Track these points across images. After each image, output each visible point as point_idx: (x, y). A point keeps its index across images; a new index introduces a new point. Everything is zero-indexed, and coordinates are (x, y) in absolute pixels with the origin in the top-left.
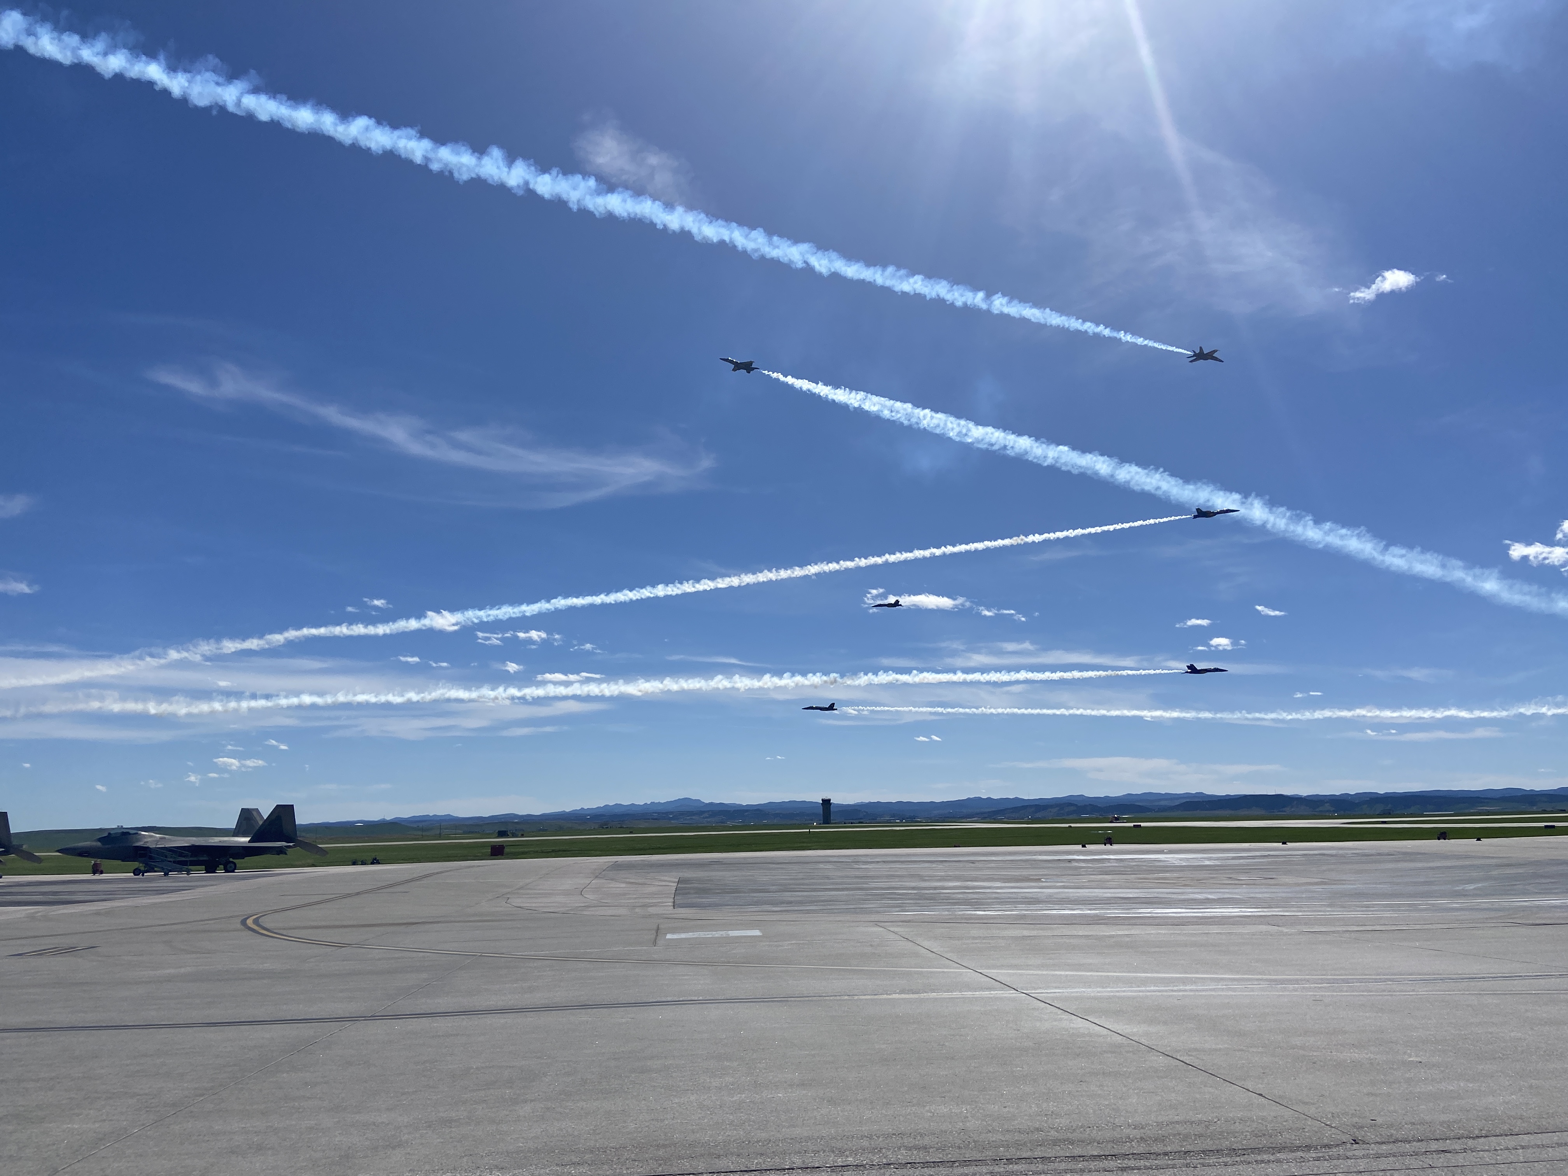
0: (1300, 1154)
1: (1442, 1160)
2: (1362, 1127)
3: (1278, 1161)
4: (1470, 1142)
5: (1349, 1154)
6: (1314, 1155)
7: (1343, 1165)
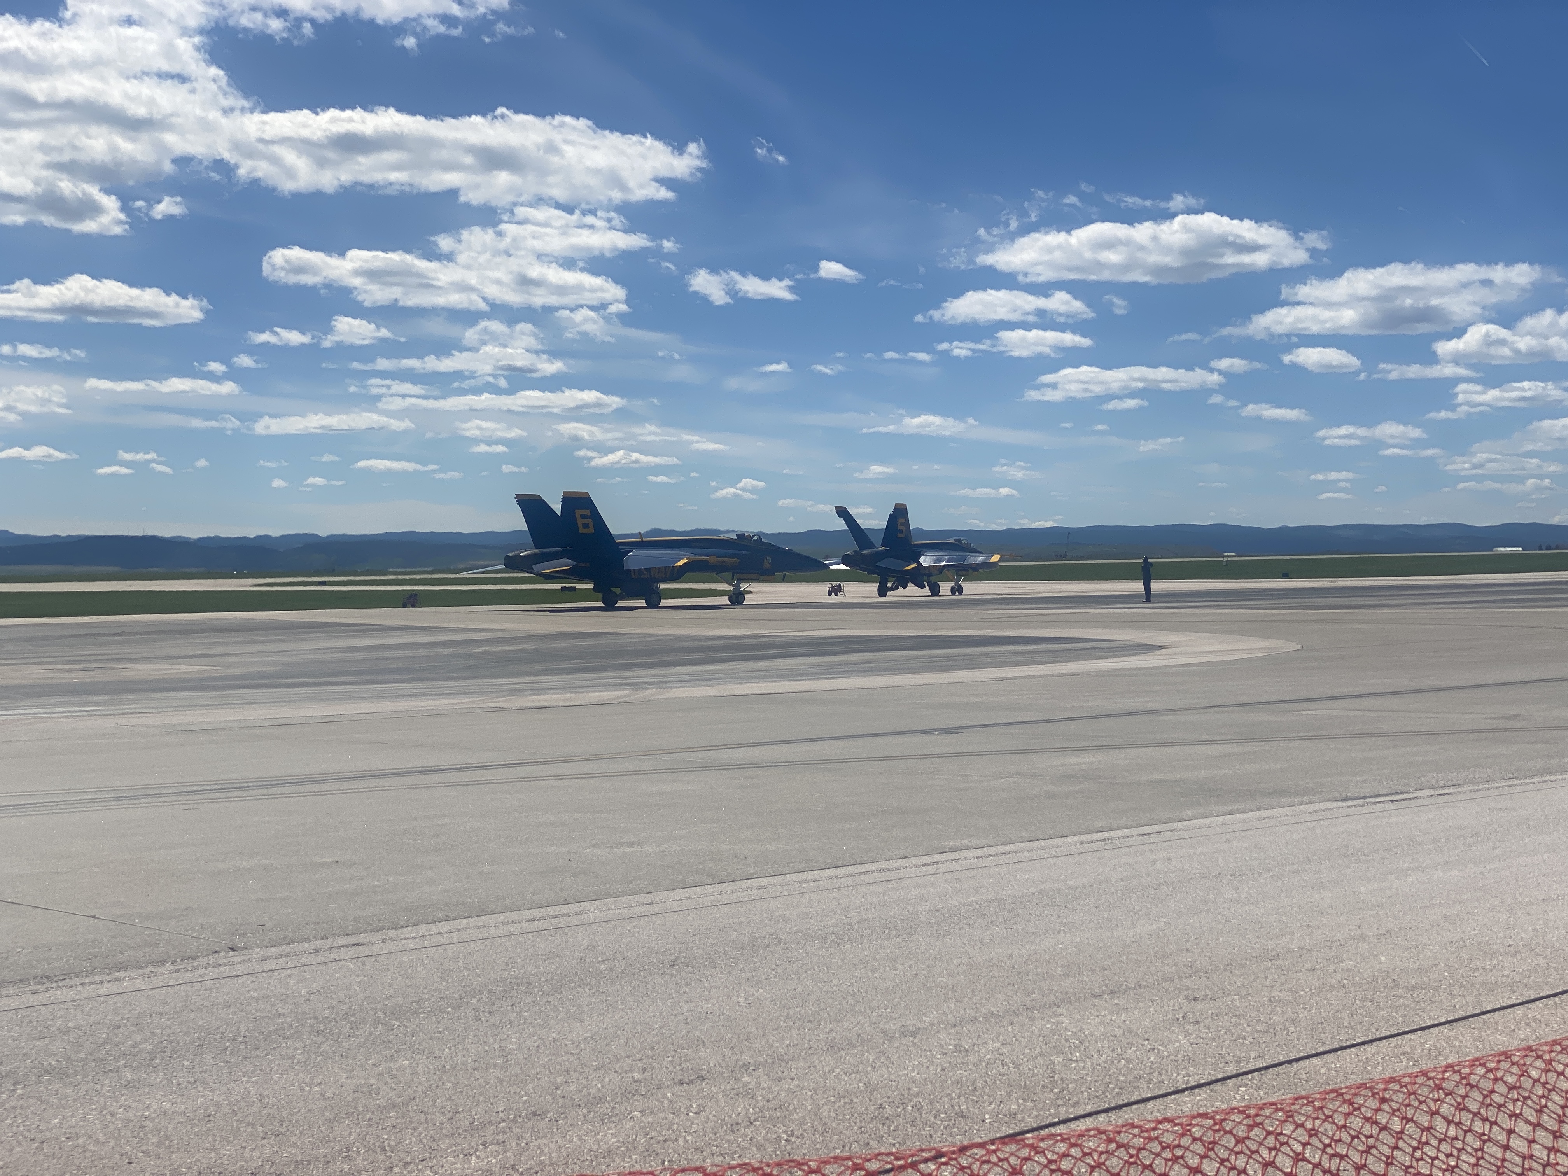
0: (150, 969)
1: (352, 952)
2: (245, 934)
3: (118, 979)
4: (392, 933)
5: (221, 962)
6: (171, 968)
7: (212, 973)
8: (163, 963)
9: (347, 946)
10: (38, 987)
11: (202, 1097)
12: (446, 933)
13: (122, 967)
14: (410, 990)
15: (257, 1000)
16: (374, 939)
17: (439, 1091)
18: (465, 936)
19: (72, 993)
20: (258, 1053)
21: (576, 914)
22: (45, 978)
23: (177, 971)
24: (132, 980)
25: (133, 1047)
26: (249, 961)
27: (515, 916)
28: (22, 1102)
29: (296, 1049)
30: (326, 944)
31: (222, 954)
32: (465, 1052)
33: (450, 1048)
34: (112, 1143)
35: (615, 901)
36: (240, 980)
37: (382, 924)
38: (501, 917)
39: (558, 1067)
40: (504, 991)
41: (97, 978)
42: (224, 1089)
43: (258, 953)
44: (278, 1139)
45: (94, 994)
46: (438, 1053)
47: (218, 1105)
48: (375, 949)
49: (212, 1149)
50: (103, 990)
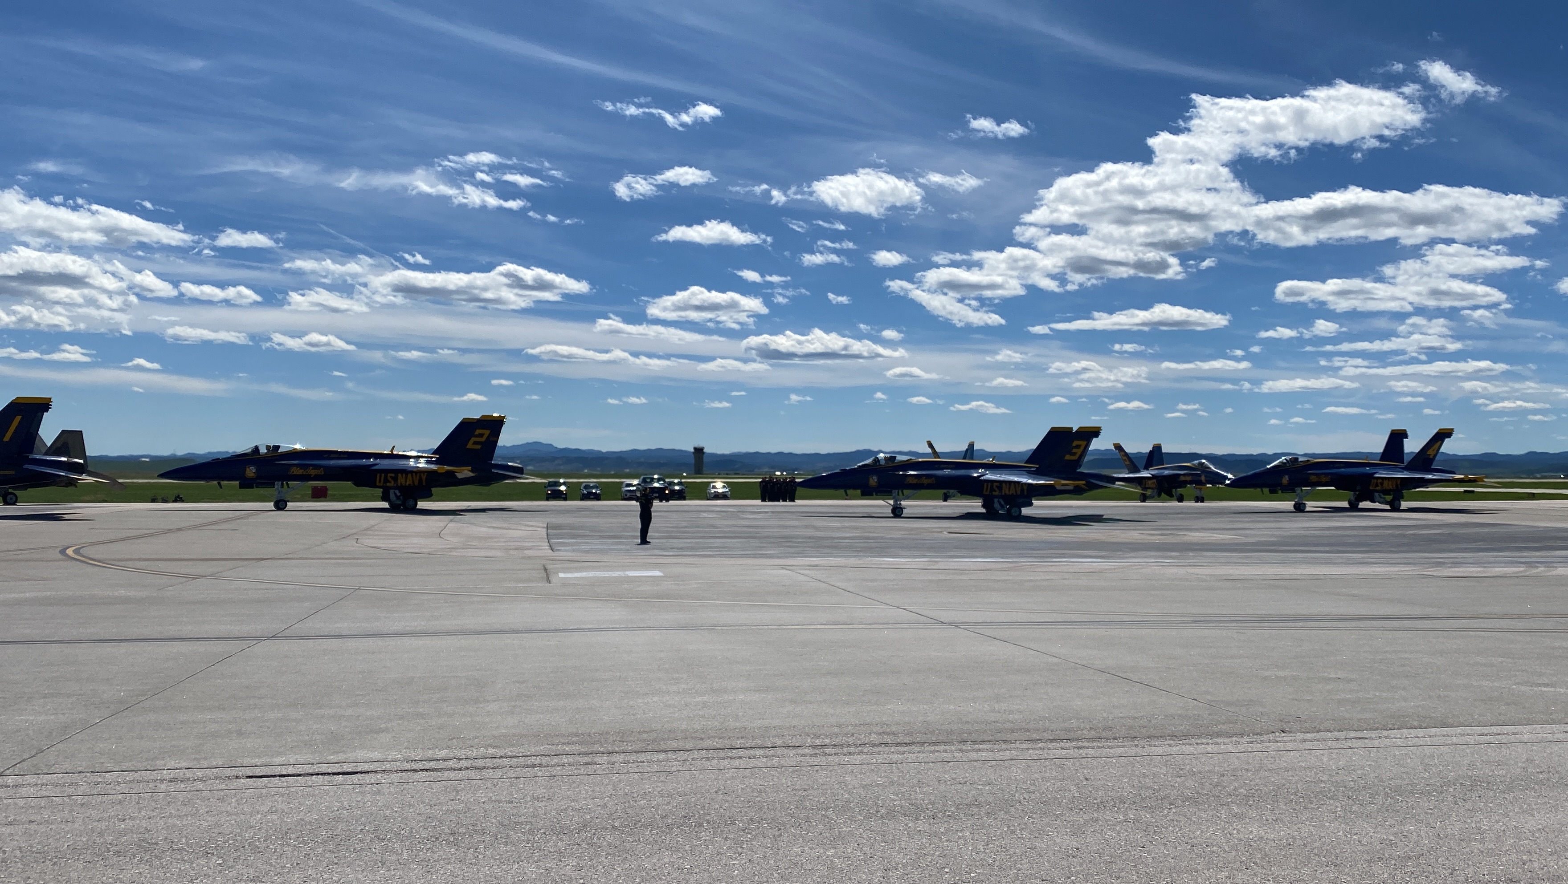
0: (1234, 739)
1: (1360, 743)
2: (1289, 722)
3: (1217, 743)
4: (1385, 733)
5: (1278, 739)
6: (1248, 740)
7: (1273, 746)
8: (1242, 735)
9: (1356, 738)
10: (1172, 742)
11: (1283, 831)
12: (1422, 737)
13: (1219, 735)
14: (1404, 776)
15: (1305, 769)
16: (1373, 736)
17: (1438, 852)
18: (1436, 740)
19: (1191, 749)
20: (1312, 806)
21: (1514, 734)
22: (1173, 736)
23: (1252, 742)
24: (1226, 745)
25: (1234, 790)
26: (1295, 741)
27: (1468, 730)
28: (1176, 817)
29: (1337, 807)
30: (1342, 735)
31: (1277, 734)
32: (1452, 827)
33: (1440, 822)
34: (1234, 853)
35: (1541, 727)
36: (1292, 753)
37: (1377, 725)
38: (1459, 730)
39: (1522, 848)
40: (1471, 785)
41: (1204, 741)
42: (1296, 827)
43: (1300, 736)
44: (1337, 868)
45: (1204, 752)
46: (1433, 825)
47: (1294, 838)
48: (1376, 743)
49: (1296, 868)
50: (1210, 748)
